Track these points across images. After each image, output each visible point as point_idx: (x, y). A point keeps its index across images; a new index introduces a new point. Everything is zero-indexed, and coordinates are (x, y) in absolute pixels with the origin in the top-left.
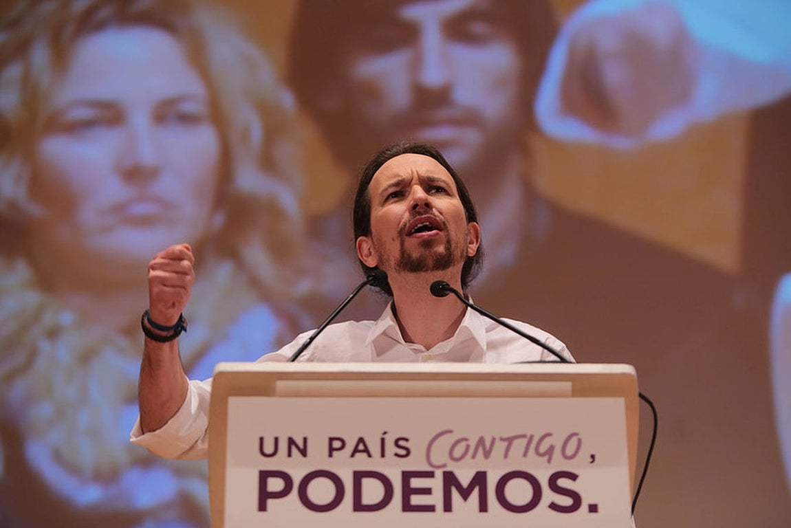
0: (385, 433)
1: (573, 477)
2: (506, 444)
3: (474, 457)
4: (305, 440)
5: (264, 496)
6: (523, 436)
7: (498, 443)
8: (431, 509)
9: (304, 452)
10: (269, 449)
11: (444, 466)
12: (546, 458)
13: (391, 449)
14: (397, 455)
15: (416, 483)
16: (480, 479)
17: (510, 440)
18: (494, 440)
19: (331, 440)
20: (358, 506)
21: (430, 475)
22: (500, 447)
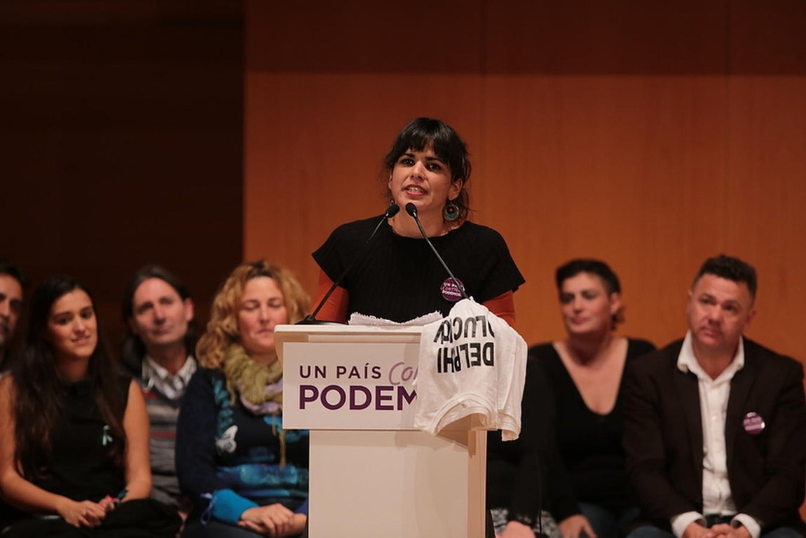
0: (367, 364)
4: (325, 367)
5: (303, 400)
8: (391, 408)
9: (324, 375)
10: (305, 373)
11: (399, 383)
13: (370, 373)
14: (373, 377)
15: (383, 393)
19: (338, 368)
20: (353, 407)
21: (391, 388)
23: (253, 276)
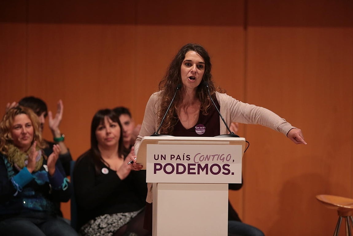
0: (184, 154)
1: (229, 166)
2: (213, 157)
3: (205, 160)
4: (165, 155)
5: (156, 170)
6: (217, 155)
7: (211, 156)
8: (195, 173)
9: (165, 159)
10: (156, 158)
11: (198, 162)
12: (222, 161)
13: (185, 158)
14: (187, 159)
15: (191, 167)
16: (206, 166)
17: (214, 156)
18: (210, 155)
19: (171, 155)
20: (178, 173)
21: (195, 165)
22: (212, 157)
23: (18, 114)
